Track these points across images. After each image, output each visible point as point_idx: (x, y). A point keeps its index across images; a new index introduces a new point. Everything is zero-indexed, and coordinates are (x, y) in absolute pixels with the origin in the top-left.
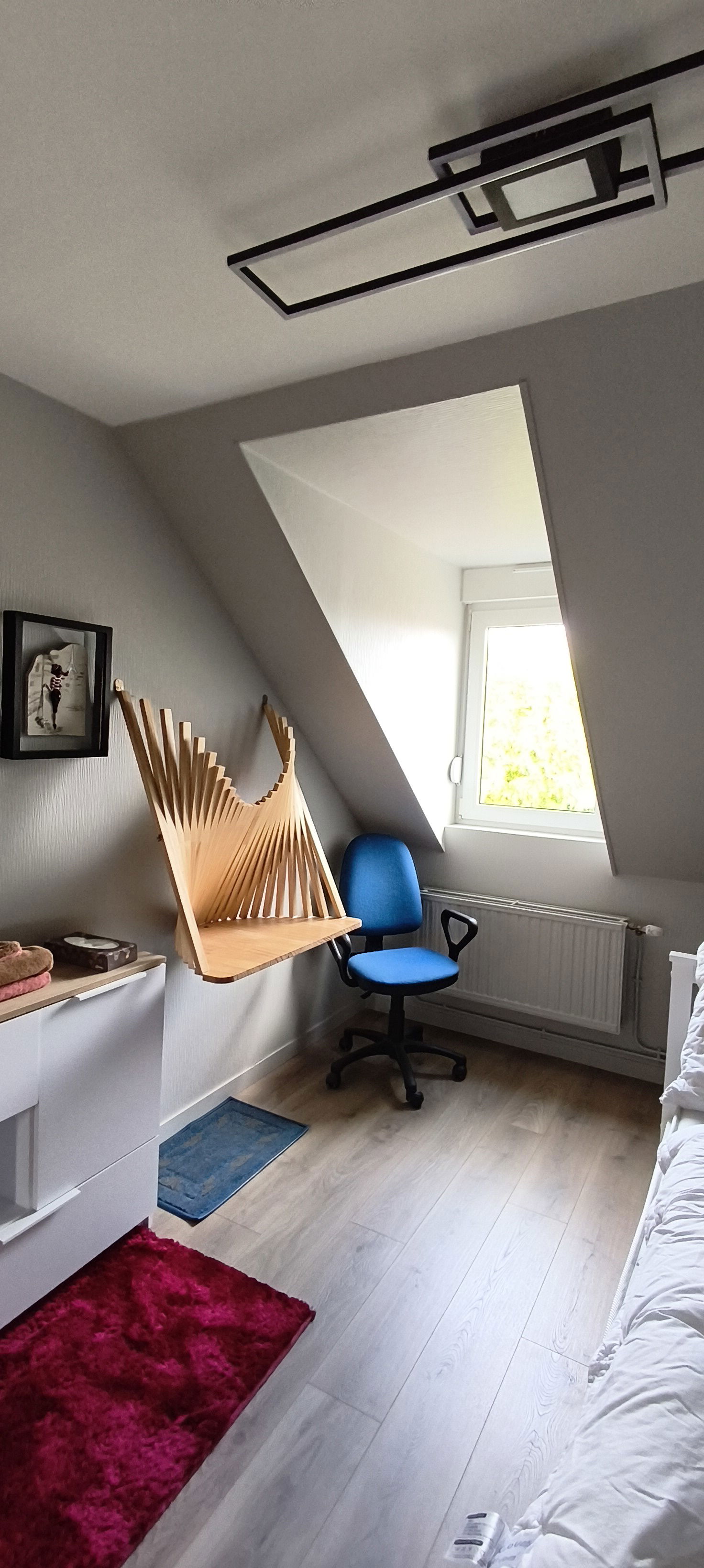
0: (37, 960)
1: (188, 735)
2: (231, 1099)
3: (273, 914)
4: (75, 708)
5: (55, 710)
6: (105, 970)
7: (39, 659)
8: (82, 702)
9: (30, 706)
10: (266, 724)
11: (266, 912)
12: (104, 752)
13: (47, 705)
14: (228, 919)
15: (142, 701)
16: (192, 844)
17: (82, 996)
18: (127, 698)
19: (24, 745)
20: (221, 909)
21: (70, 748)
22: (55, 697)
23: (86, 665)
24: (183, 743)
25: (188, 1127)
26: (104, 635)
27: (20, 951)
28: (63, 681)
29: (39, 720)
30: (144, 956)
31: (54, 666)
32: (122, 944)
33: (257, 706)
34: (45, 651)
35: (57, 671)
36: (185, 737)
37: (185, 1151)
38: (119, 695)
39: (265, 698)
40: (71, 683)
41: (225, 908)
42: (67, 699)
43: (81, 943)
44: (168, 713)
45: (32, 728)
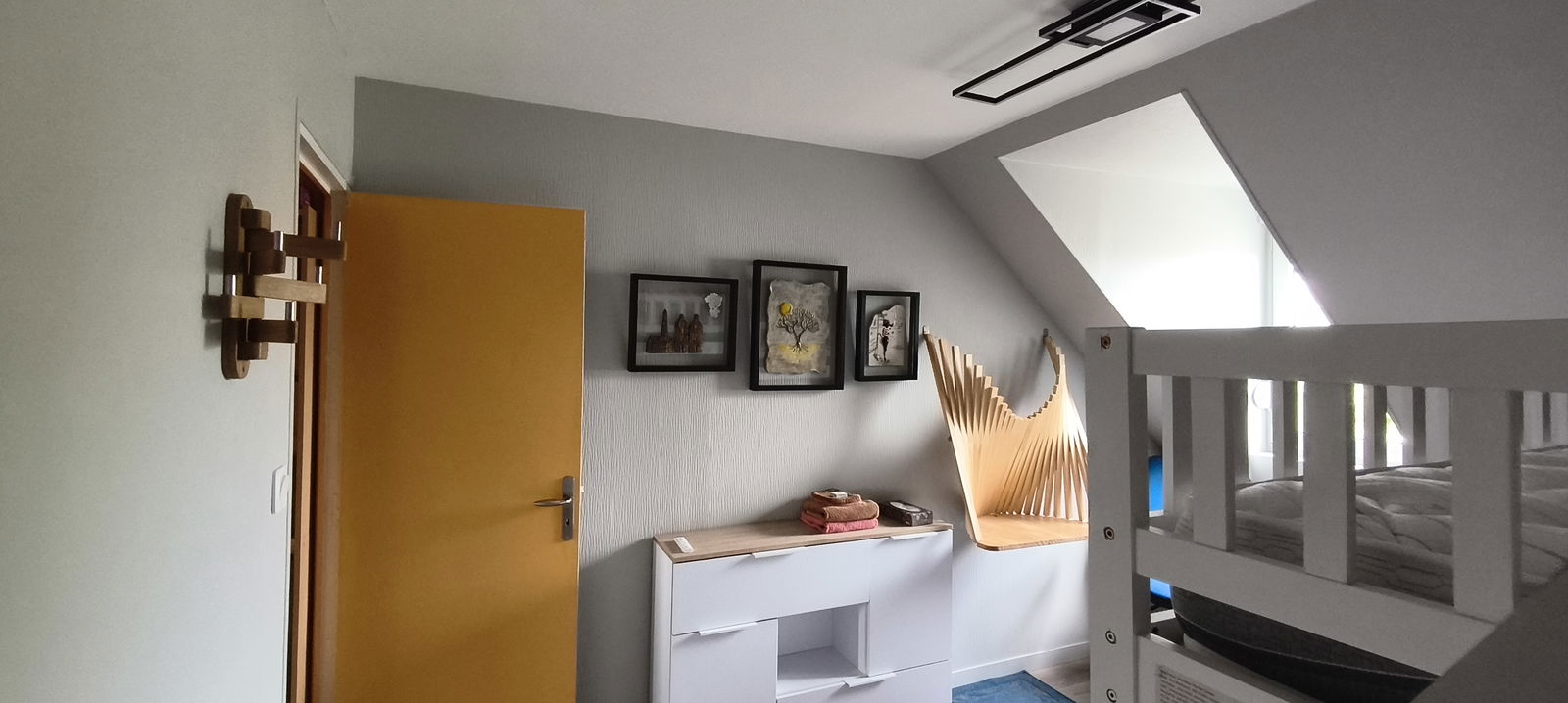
0: (869, 509)
1: (970, 364)
2: (1024, 672)
3: (1052, 514)
4: (897, 347)
5: (885, 349)
6: (911, 525)
7: (876, 317)
8: (901, 343)
9: (871, 347)
10: (1046, 352)
11: (1046, 512)
12: (915, 377)
13: (880, 346)
14: (1015, 513)
15: (940, 341)
16: (975, 446)
17: (895, 538)
18: (931, 339)
19: (867, 372)
20: (1007, 504)
21: (895, 374)
22: (885, 341)
23: (905, 320)
24: (967, 371)
25: (987, 681)
26: (915, 297)
27: (861, 502)
28: (889, 330)
29: (875, 356)
30: (938, 522)
31: (885, 321)
32: (923, 510)
33: (1038, 338)
34: (879, 312)
35: (886, 324)
36: (968, 365)
37: (981, 695)
38: (925, 336)
39: (1046, 331)
40: (895, 331)
41: (1010, 504)
42: (892, 343)
43: (900, 506)
44: (957, 349)
45: (872, 361)
